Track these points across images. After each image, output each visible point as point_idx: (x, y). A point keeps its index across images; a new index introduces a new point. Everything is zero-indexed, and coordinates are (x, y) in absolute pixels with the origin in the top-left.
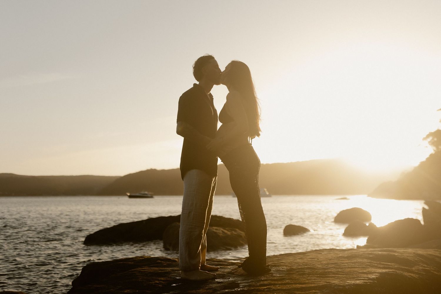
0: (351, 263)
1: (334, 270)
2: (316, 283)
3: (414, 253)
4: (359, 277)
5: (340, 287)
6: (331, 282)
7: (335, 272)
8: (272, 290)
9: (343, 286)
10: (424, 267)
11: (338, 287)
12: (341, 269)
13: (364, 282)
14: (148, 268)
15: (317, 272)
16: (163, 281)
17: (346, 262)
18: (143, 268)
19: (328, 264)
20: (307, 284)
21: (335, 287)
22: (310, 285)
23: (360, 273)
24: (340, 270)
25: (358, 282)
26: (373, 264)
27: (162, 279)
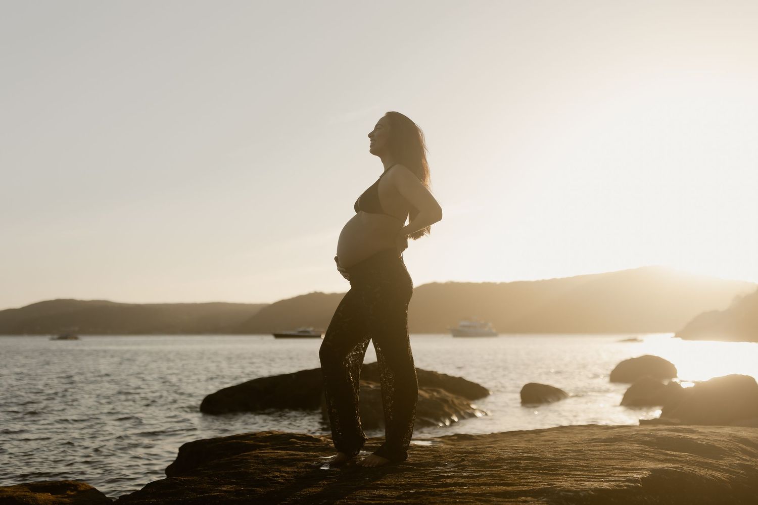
0: (607, 450)
1: (570, 463)
2: (532, 484)
3: (730, 435)
4: (612, 476)
5: (570, 494)
6: (555, 484)
7: (572, 466)
8: (455, 495)
9: (575, 492)
10: (746, 460)
11: (565, 493)
12: (587, 460)
13: (617, 486)
14: (269, 451)
15: (541, 465)
16: (288, 473)
17: (600, 448)
18: (263, 450)
19: (566, 451)
20: (516, 485)
21: (561, 494)
22: (520, 488)
23: (616, 469)
24: (582, 463)
25: (605, 485)
26: (647, 454)
27: (287, 469)
